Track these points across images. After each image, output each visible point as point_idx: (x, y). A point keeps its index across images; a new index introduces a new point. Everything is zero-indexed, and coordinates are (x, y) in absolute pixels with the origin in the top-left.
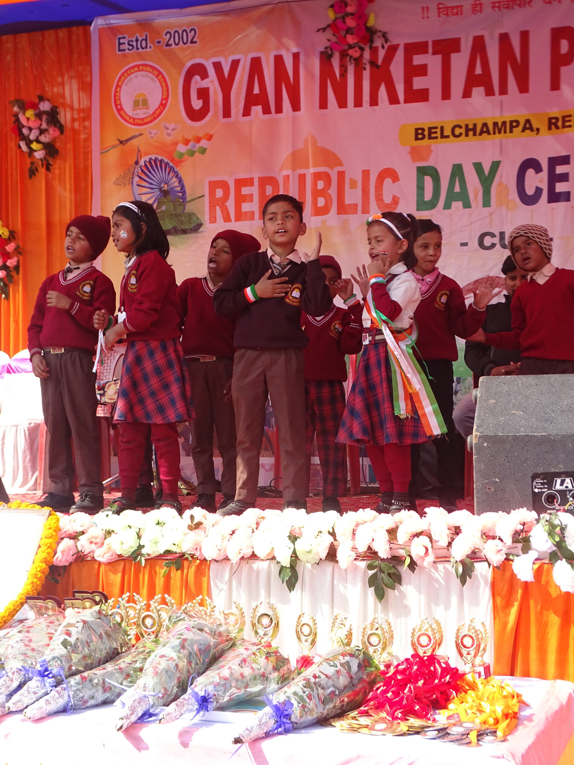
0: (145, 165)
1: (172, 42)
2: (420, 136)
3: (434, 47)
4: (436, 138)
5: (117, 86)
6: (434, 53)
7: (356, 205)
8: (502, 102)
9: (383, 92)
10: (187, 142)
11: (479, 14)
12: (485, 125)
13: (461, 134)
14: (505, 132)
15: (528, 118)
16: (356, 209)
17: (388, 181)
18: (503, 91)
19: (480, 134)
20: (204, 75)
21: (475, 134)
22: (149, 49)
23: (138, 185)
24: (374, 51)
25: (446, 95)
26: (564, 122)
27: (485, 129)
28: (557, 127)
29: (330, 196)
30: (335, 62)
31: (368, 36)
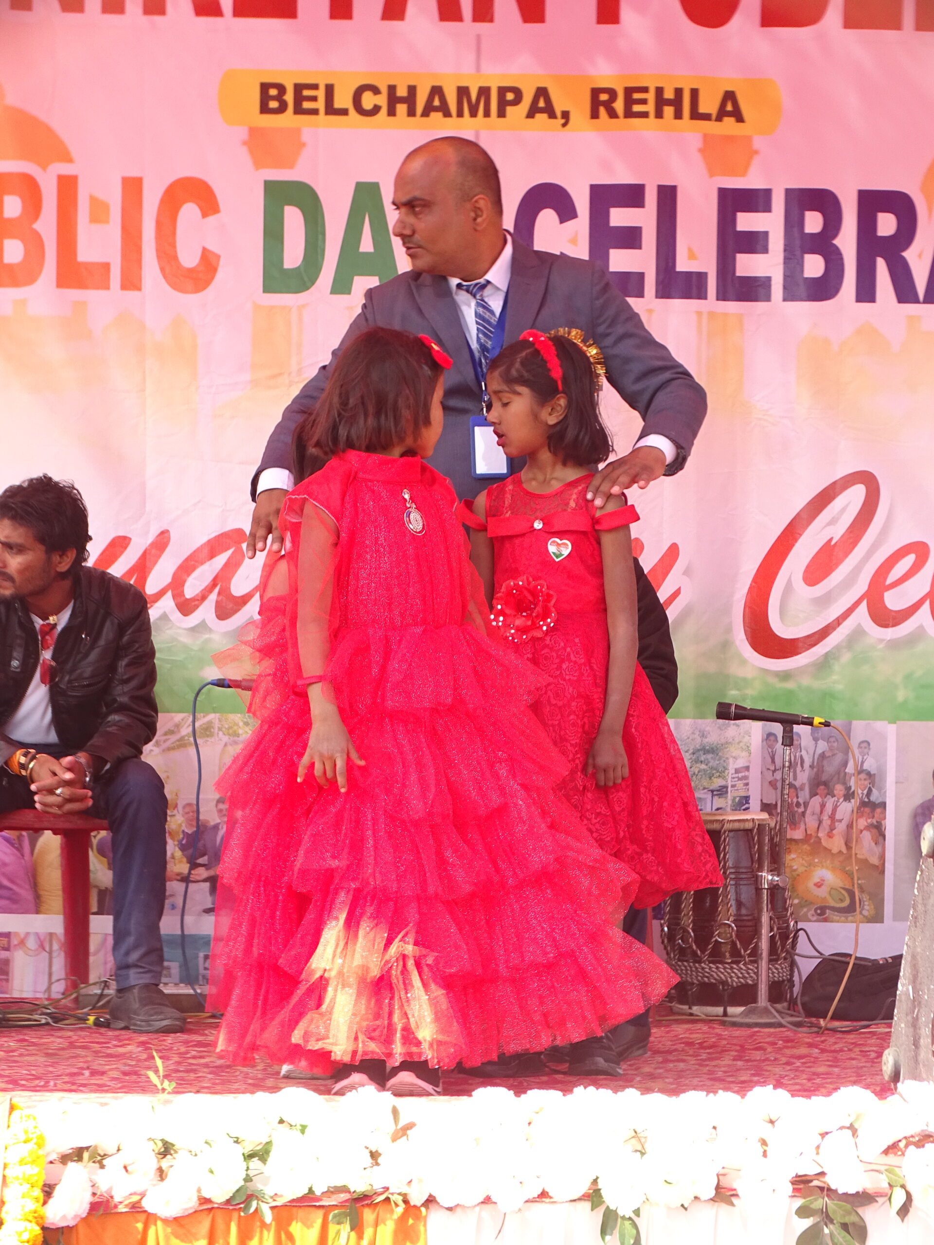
2: (273, 104)
4: (315, 112)
7: (104, 267)
8: (479, 38)
12: (437, 91)
13: (376, 109)
14: (487, 114)
15: (541, 85)
16: (108, 279)
17: (189, 212)
18: (484, 12)
19: (426, 113)
21: (411, 113)
25: (341, 6)
26: (629, 102)
27: (437, 103)
28: (613, 114)
29: (38, 237)
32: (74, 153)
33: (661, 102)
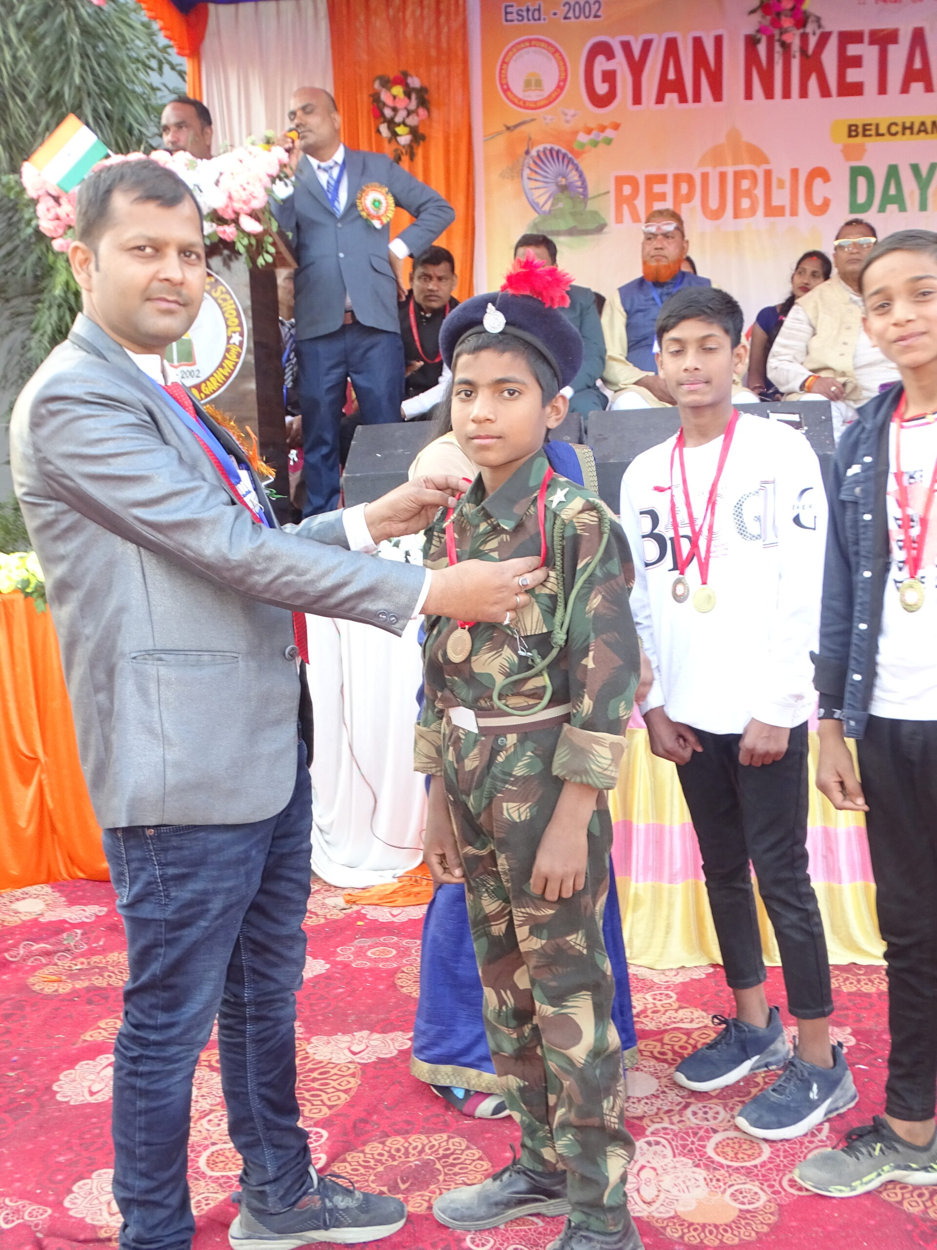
0: (539, 156)
1: (571, 14)
2: (853, 133)
3: (869, 38)
4: (870, 136)
5: (504, 62)
6: (872, 42)
7: (783, 208)
9: (813, 83)
10: (589, 131)
12: (923, 124)
13: (896, 134)
16: (784, 212)
17: (818, 181)
19: (917, 135)
20: (610, 55)
21: (912, 133)
22: (542, 22)
23: (529, 179)
24: (804, 38)
25: (882, 89)
27: (923, 128)
29: (756, 197)
30: (762, 49)
31: (801, 20)
32: (770, 159)
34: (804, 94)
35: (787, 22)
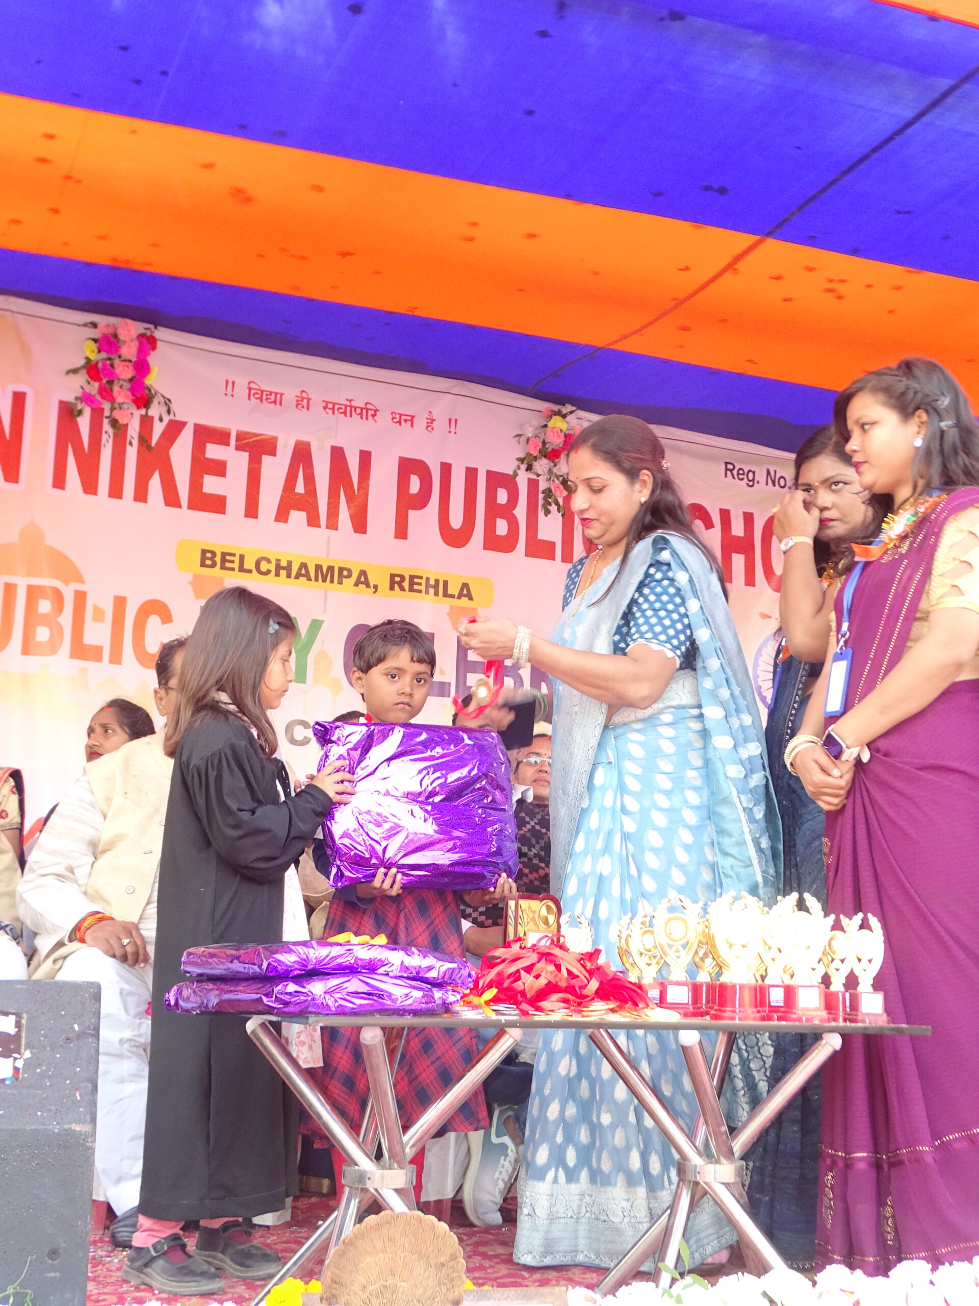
2: (208, 562)
3: (237, 440)
4: (233, 569)
6: (238, 448)
7: (100, 649)
8: (329, 538)
9: (155, 484)
11: (305, 409)
12: (304, 566)
13: (269, 572)
14: (332, 581)
15: (363, 569)
16: (101, 655)
17: (154, 621)
18: (332, 524)
19: (297, 577)
21: (289, 576)
24: (146, 422)
25: (251, 510)
26: (412, 583)
27: (303, 572)
28: (402, 589)
29: (60, 627)
30: (84, 423)
31: (143, 398)
32: (85, 577)
33: (428, 586)
34: (141, 495)
35: (121, 394)
